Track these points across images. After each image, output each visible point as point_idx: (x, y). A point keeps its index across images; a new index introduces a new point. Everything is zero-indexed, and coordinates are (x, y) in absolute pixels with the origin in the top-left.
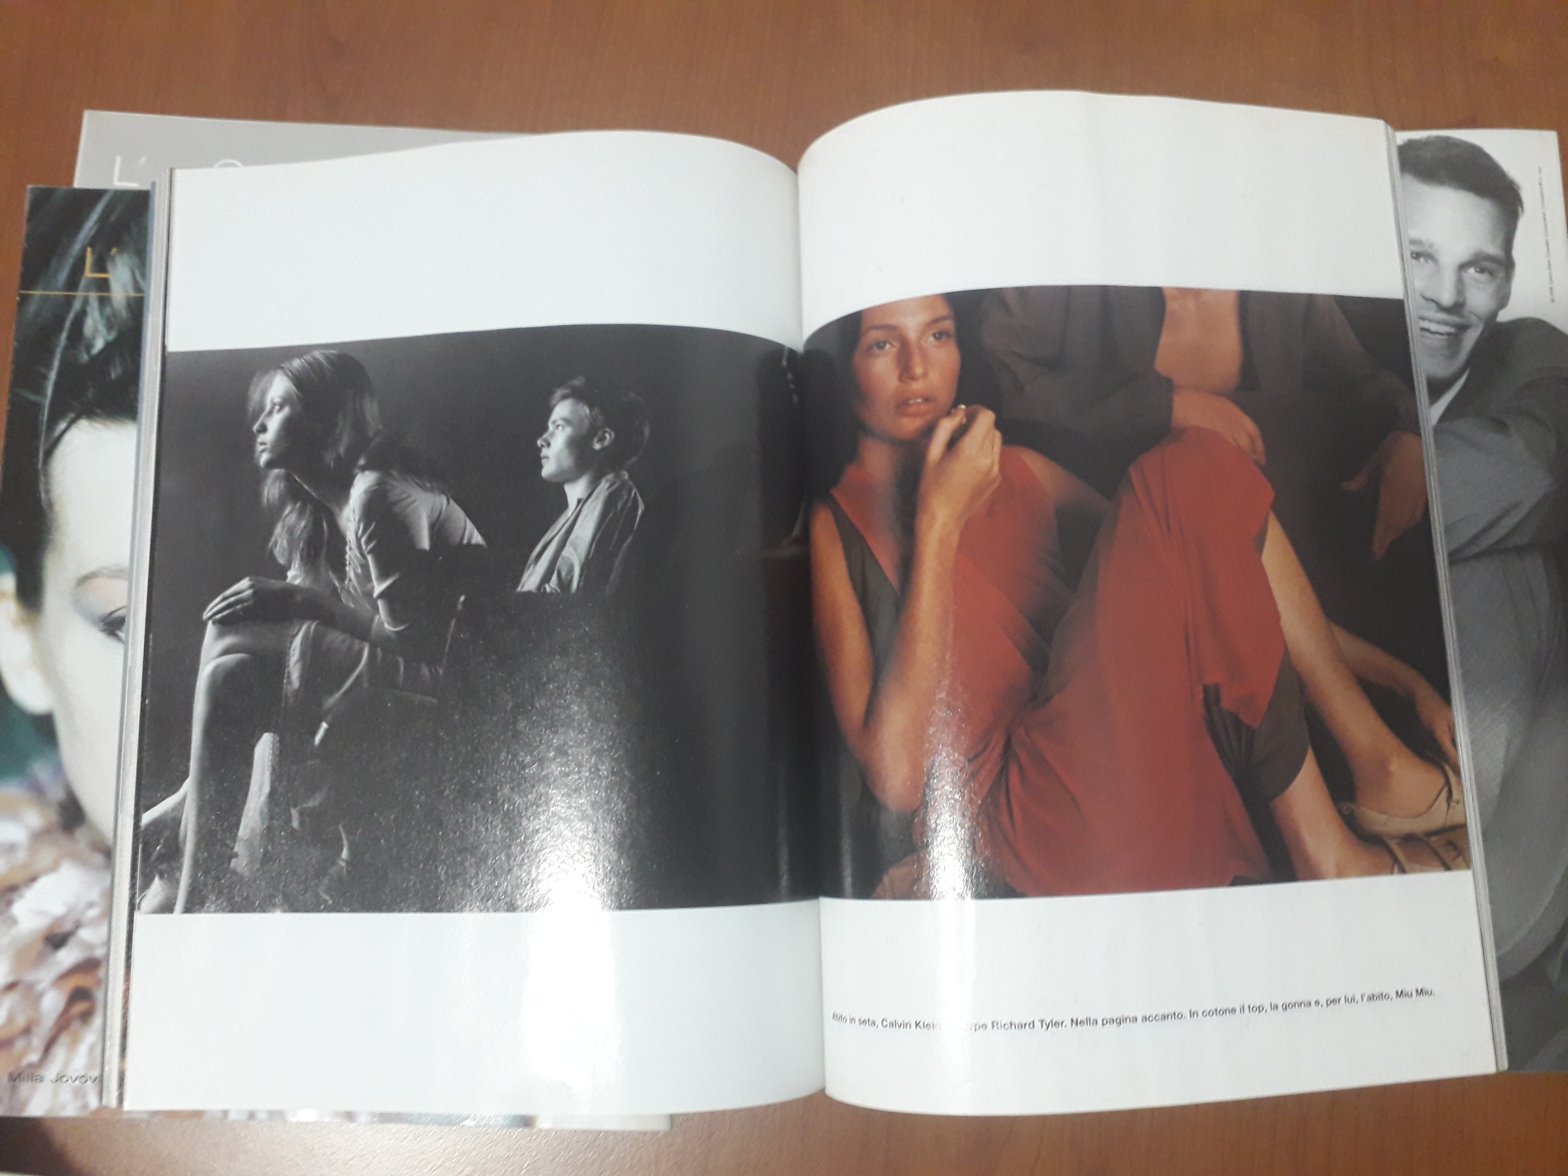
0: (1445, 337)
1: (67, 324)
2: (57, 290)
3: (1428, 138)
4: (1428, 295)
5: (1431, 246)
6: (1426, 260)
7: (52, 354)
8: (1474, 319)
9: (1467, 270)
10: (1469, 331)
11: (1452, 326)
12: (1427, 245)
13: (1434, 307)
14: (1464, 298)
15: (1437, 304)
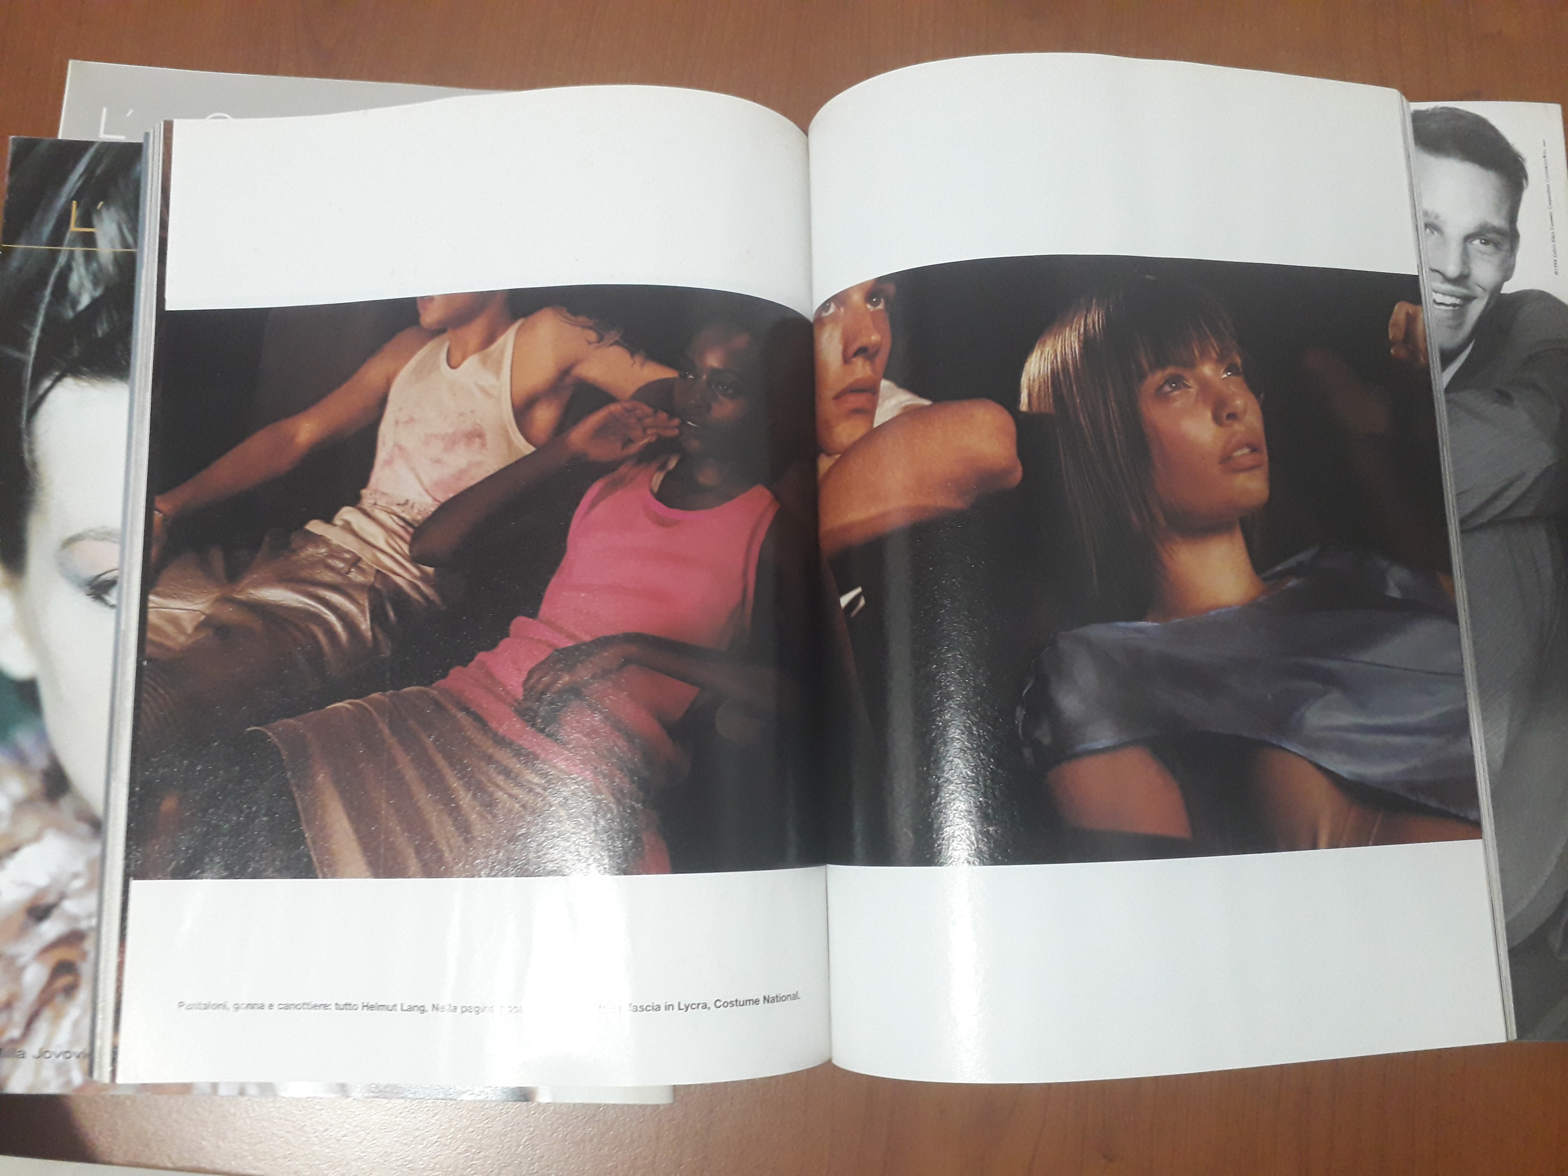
0: (1451, 308)
1: (52, 280)
2: (41, 245)
3: (1434, 109)
4: (1434, 266)
5: (1437, 217)
6: (1432, 232)
7: (36, 310)
8: (1479, 291)
9: (1472, 241)
10: (1475, 302)
11: (1457, 297)
12: (1433, 217)
13: (1440, 278)
14: (1469, 269)
15: (1443, 275)
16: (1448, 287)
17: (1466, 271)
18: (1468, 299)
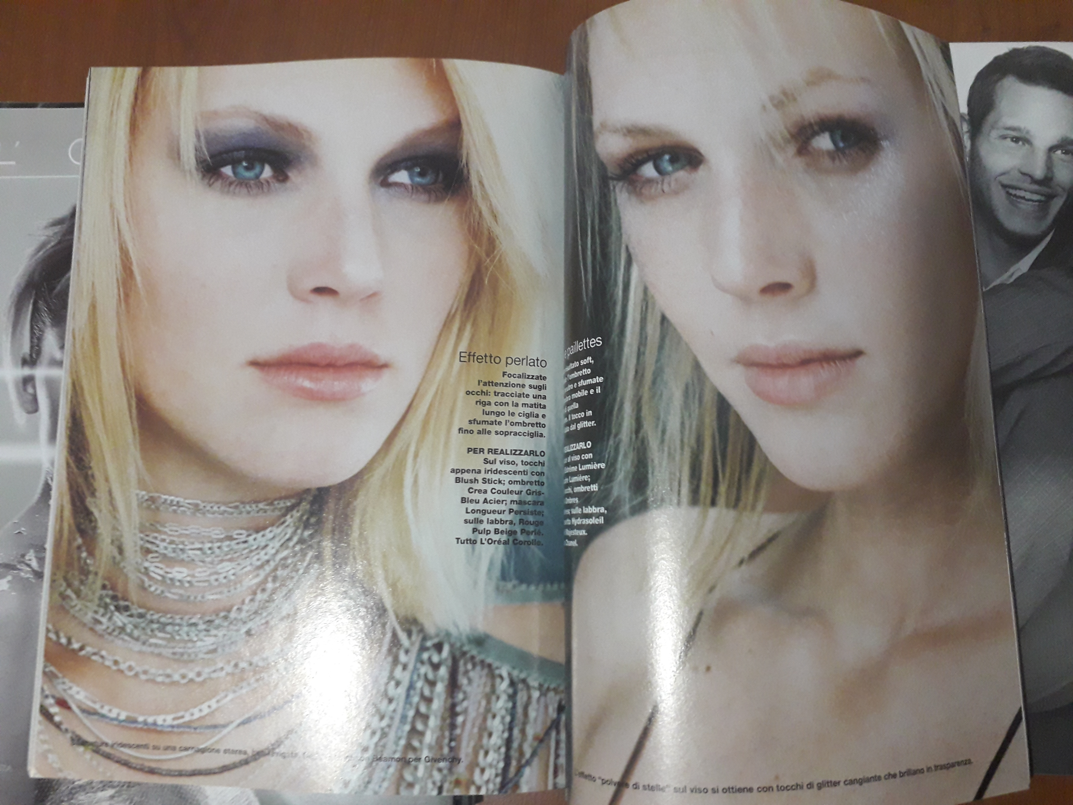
0: (1037, 203)
4: (1025, 170)
5: (1028, 132)
6: (1023, 144)
8: (1060, 190)
9: (1055, 151)
10: (1055, 199)
11: (1042, 195)
12: (1024, 133)
13: (1029, 180)
14: (1052, 172)
15: (1031, 177)
16: (1035, 187)
17: (1050, 175)
18: (1050, 197)
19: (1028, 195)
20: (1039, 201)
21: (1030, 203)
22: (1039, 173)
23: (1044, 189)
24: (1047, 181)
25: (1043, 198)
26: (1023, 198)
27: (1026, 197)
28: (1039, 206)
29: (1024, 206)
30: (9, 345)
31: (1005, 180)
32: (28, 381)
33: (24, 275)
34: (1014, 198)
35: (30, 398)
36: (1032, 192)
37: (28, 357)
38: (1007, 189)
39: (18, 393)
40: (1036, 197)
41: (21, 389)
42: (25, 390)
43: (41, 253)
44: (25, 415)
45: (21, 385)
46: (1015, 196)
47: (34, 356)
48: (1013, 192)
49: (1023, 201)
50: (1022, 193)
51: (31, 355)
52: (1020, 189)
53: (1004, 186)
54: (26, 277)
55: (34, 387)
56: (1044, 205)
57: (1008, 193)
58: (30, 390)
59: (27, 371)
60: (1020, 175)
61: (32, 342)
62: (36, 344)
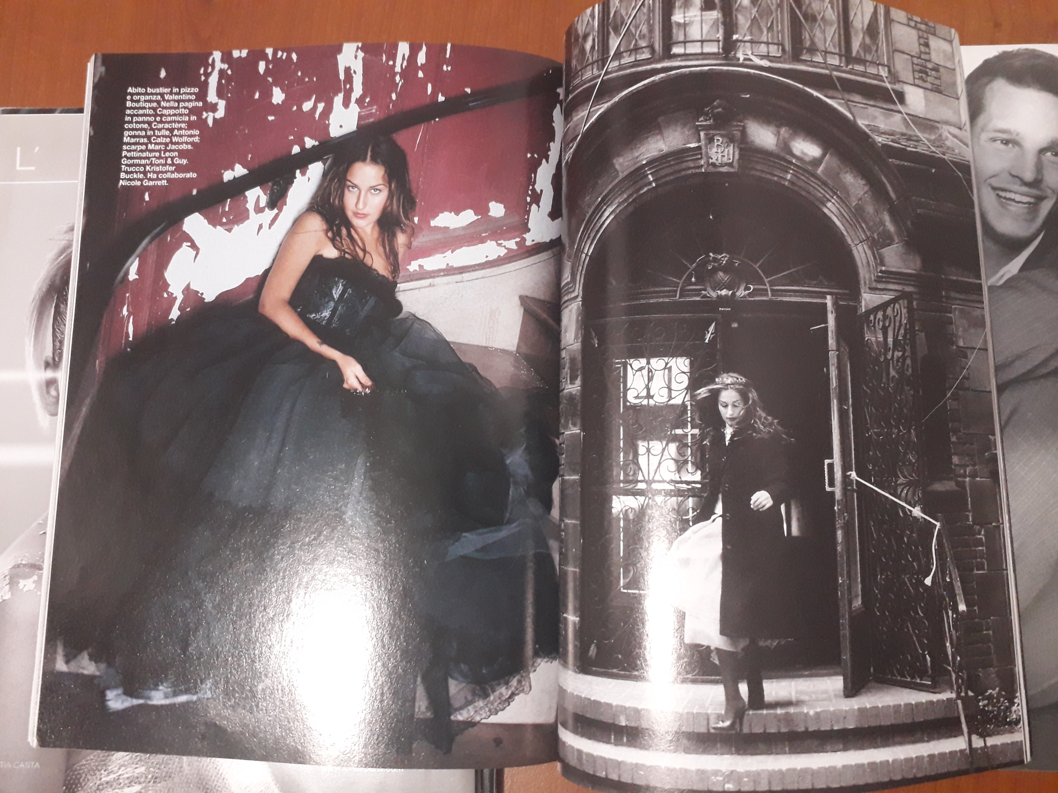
0: (1026, 205)
5: (1018, 134)
6: (1013, 146)
8: (1050, 192)
9: (1045, 153)
10: (1045, 201)
11: (1032, 197)
12: (1014, 135)
13: (1019, 182)
14: (1042, 175)
15: (1021, 179)
16: (1025, 189)
17: (1039, 178)
19: (1018, 198)
20: (1029, 203)
21: (1020, 205)
22: (1029, 176)
23: (1034, 191)
24: (1036, 183)
25: (1032, 200)
26: (1013, 200)
27: (1017, 199)
28: (1028, 208)
29: (1014, 208)
30: (32, 349)
31: (995, 182)
32: (51, 383)
33: (45, 279)
34: (1004, 201)
35: (54, 400)
36: (1022, 194)
37: (51, 361)
38: (997, 192)
39: (42, 395)
40: (1026, 199)
41: (45, 391)
42: (48, 392)
43: (62, 257)
44: (48, 416)
45: (44, 388)
46: (1005, 198)
47: (57, 359)
48: (1003, 194)
49: (1013, 203)
50: (1012, 196)
51: (54, 359)
52: (1010, 191)
53: (994, 189)
54: (48, 282)
55: (57, 390)
56: (1034, 207)
57: (998, 195)
58: (53, 393)
59: (50, 374)
60: (1010, 178)
61: (54, 345)
62: (58, 347)
